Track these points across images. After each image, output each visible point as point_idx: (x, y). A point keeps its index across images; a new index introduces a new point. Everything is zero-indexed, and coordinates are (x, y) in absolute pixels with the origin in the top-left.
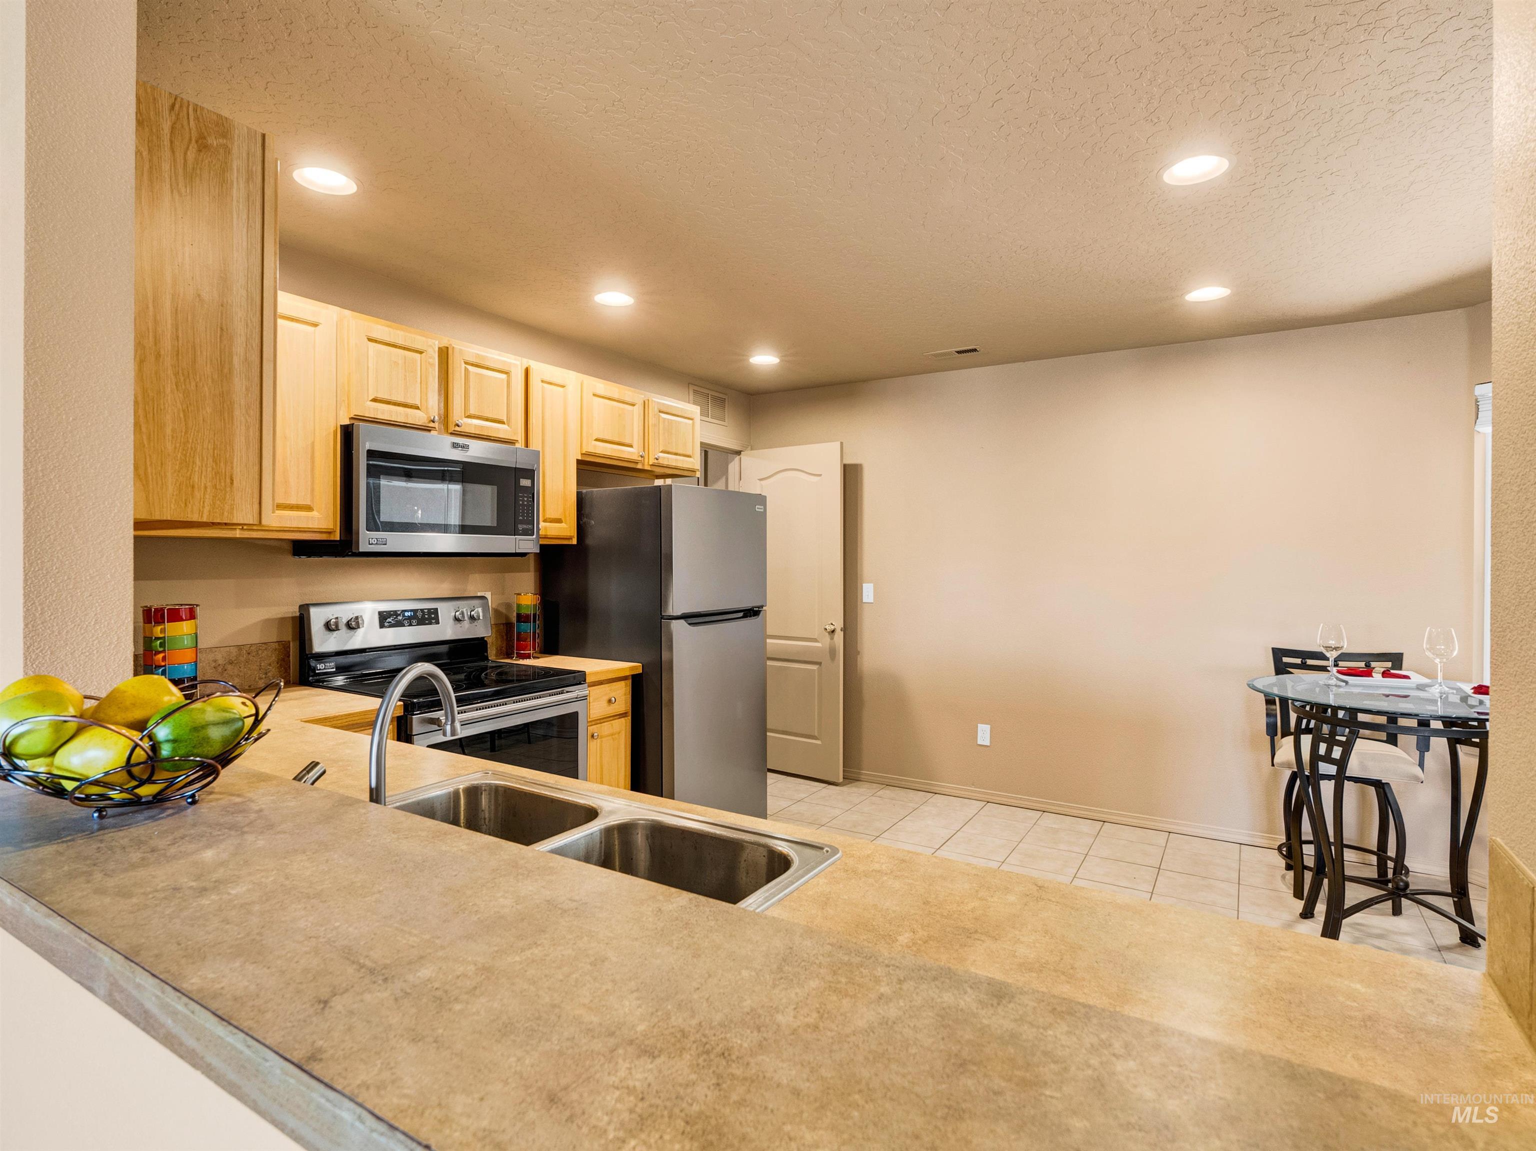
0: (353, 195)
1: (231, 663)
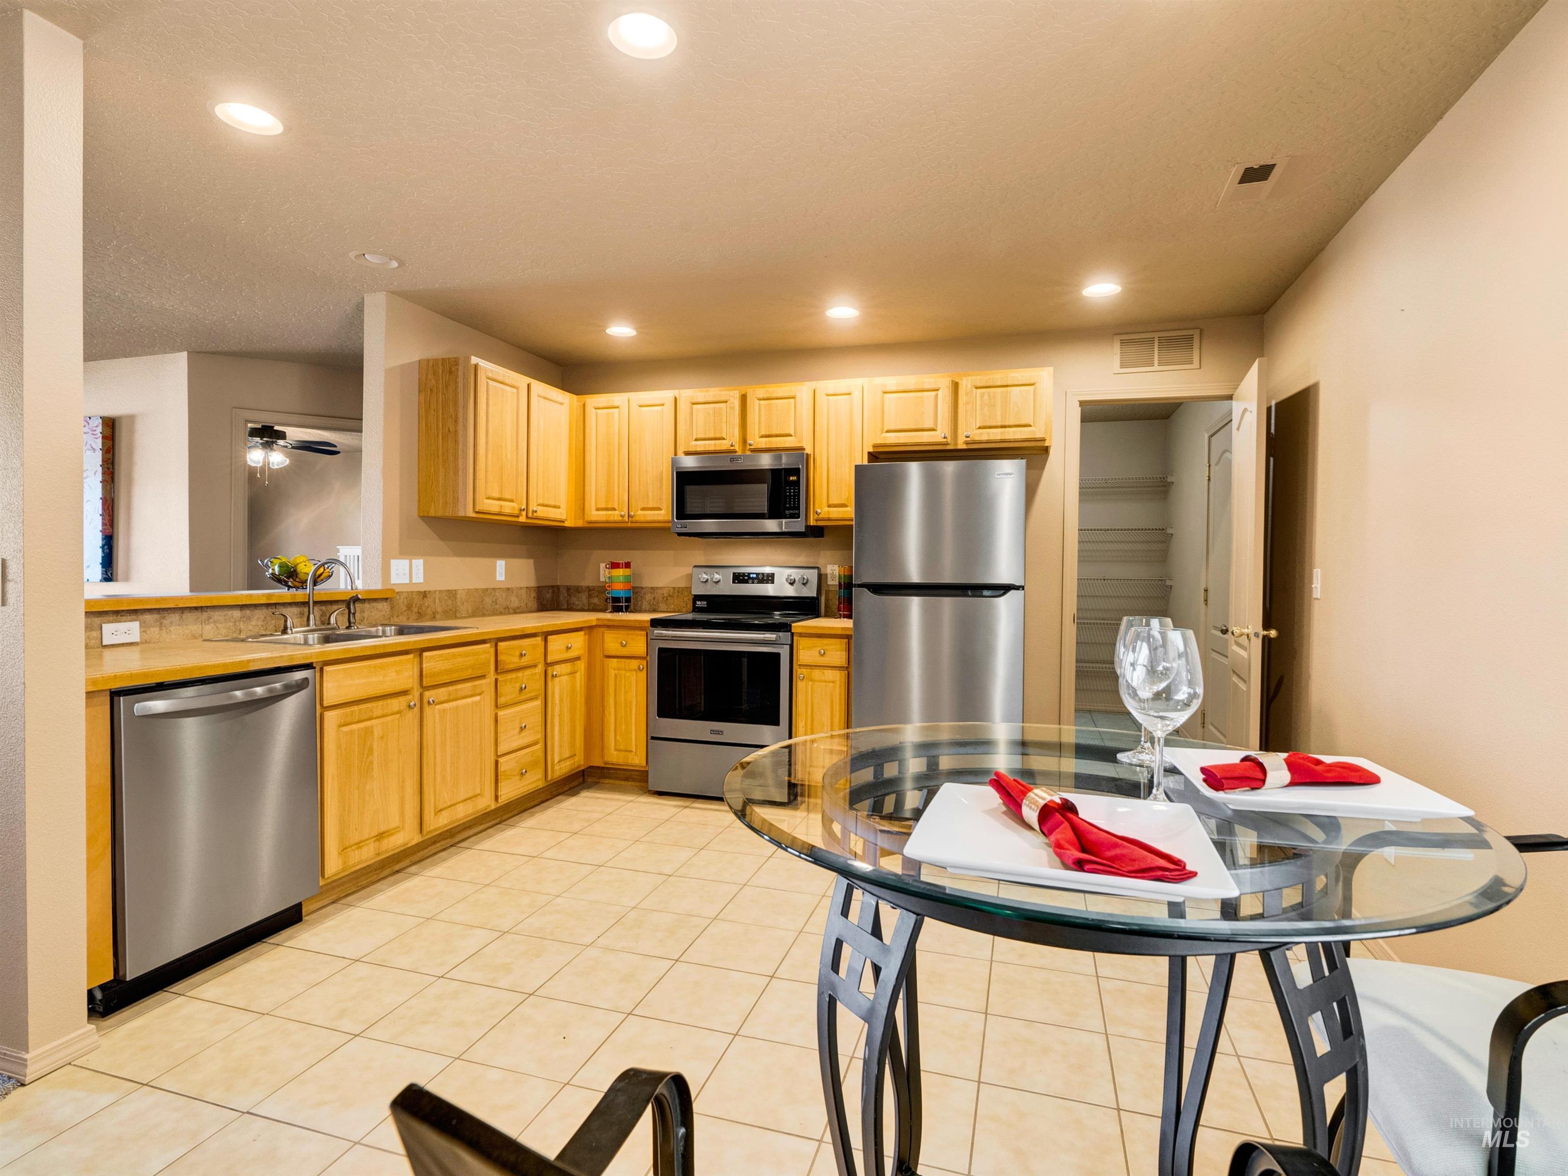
0: (635, 336)
1: (670, 596)
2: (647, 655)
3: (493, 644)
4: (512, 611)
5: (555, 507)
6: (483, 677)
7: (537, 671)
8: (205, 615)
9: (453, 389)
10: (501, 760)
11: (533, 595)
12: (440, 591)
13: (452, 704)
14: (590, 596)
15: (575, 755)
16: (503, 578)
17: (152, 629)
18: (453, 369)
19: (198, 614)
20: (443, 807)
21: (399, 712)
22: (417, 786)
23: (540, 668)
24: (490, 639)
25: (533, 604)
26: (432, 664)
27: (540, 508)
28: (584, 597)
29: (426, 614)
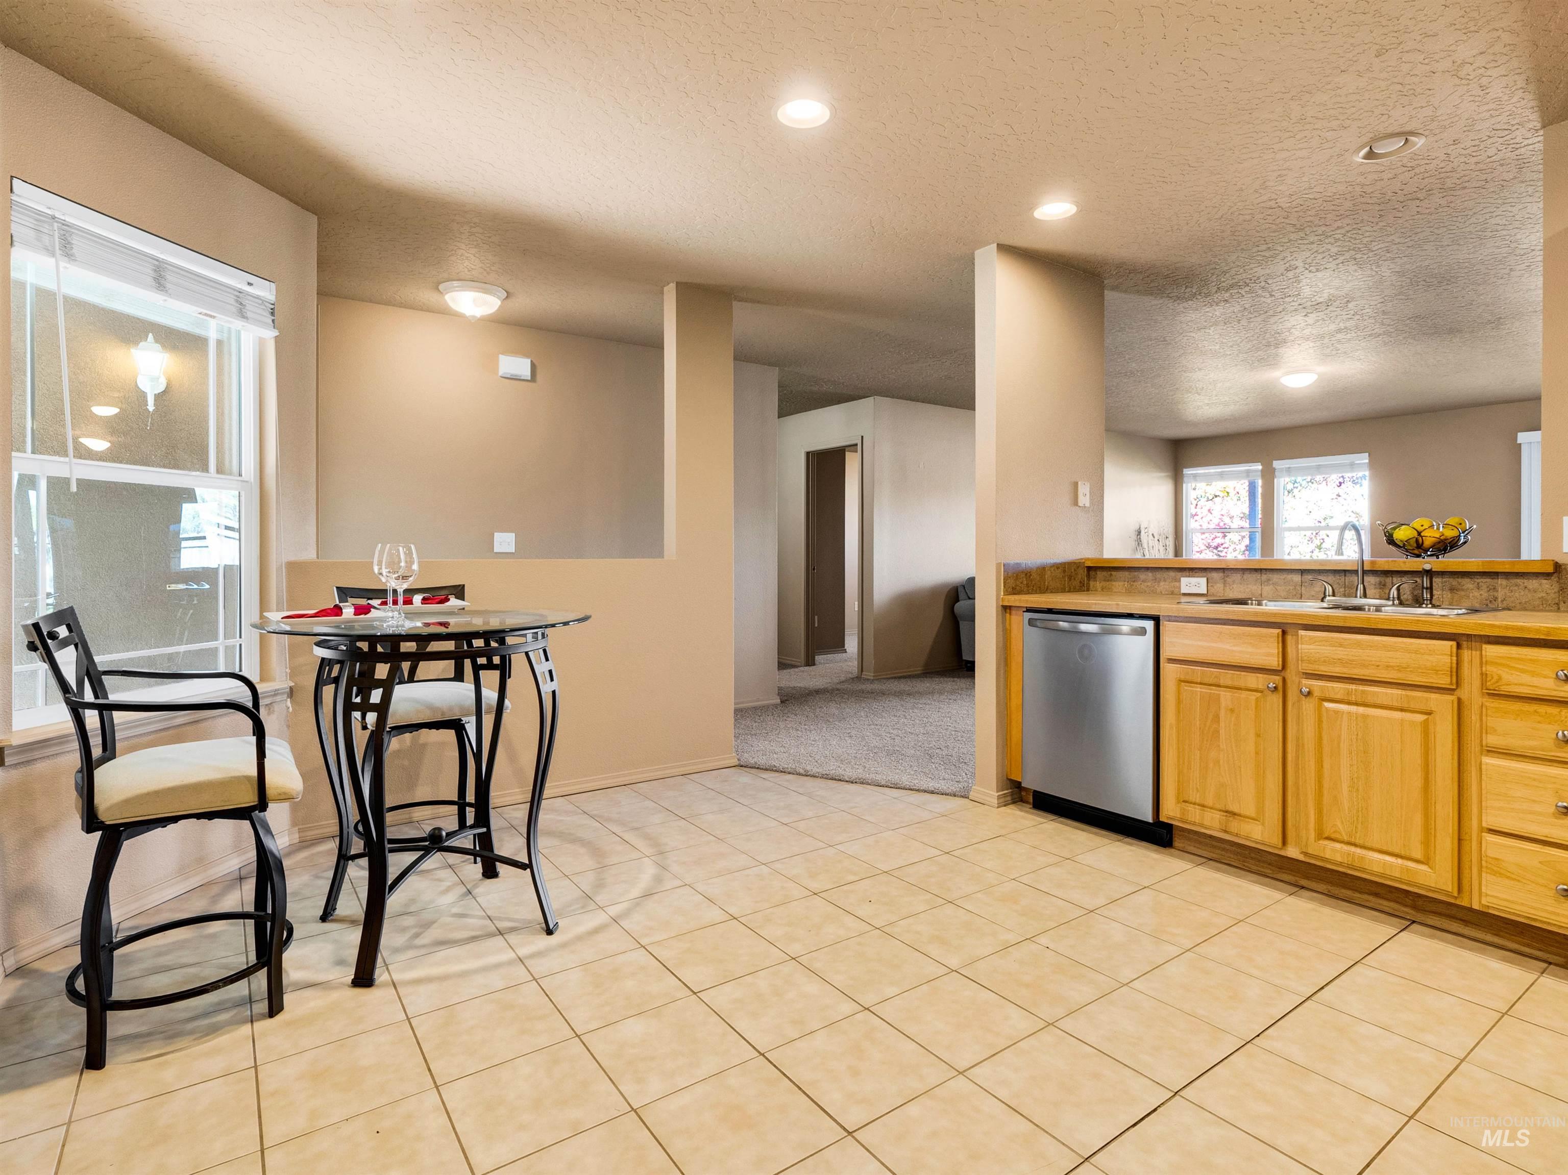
3: (1477, 645)
13: (1353, 709)
17: (1216, 584)
20: (1335, 836)
26: (1311, 647)
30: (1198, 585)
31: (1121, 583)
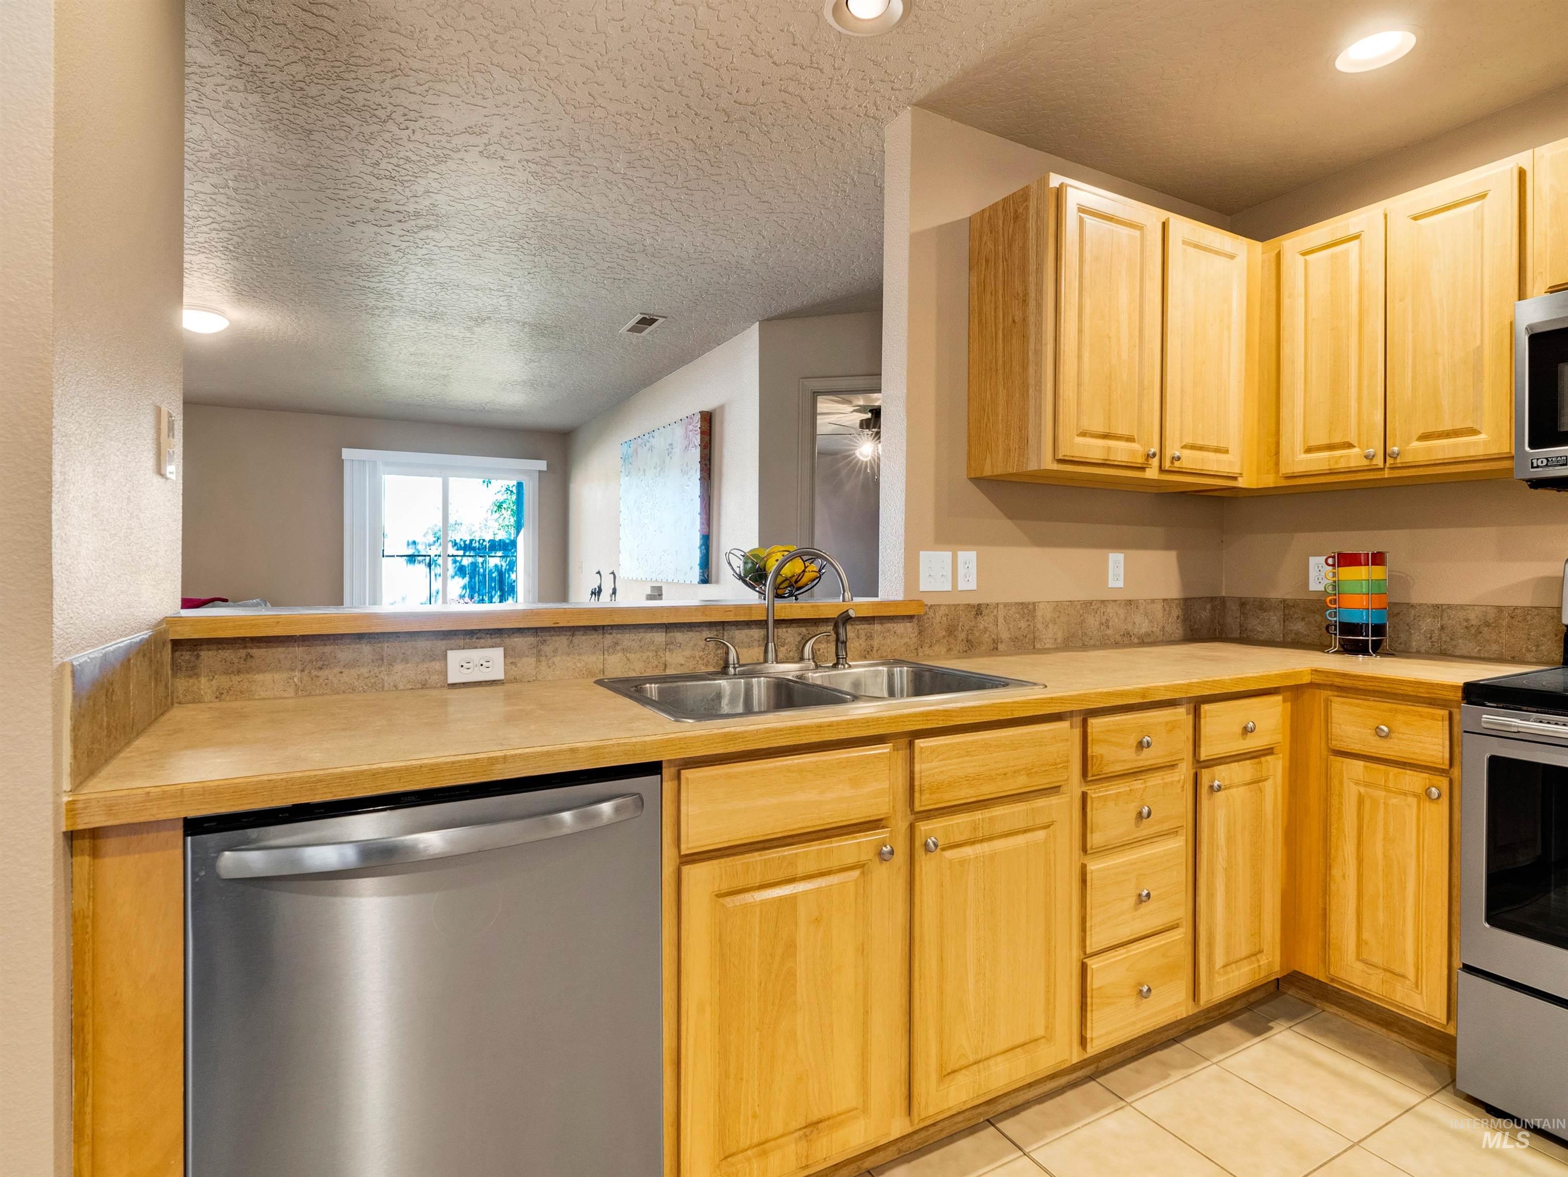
2: (1451, 764)
3: (1078, 720)
4: (1136, 641)
5: (1217, 450)
6: (1054, 790)
7: (1176, 779)
8: (609, 639)
9: (1021, 245)
10: (1094, 964)
11: (1176, 612)
12: (1006, 605)
13: (979, 849)
14: (1286, 618)
15: (1261, 951)
16: (1120, 584)
17: (525, 659)
18: (1020, 210)
19: (596, 637)
20: (957, 1066)
21: (859, 866)
22: (899, 1019)
23: (1184, 771)
24: (1072, 712)
25: (1177, 630)
26: (934, 764)
27: (1186, 453)
28: (1274, 619)
29: (980, 643)
30: (485, 664)
31: (280, 677)
